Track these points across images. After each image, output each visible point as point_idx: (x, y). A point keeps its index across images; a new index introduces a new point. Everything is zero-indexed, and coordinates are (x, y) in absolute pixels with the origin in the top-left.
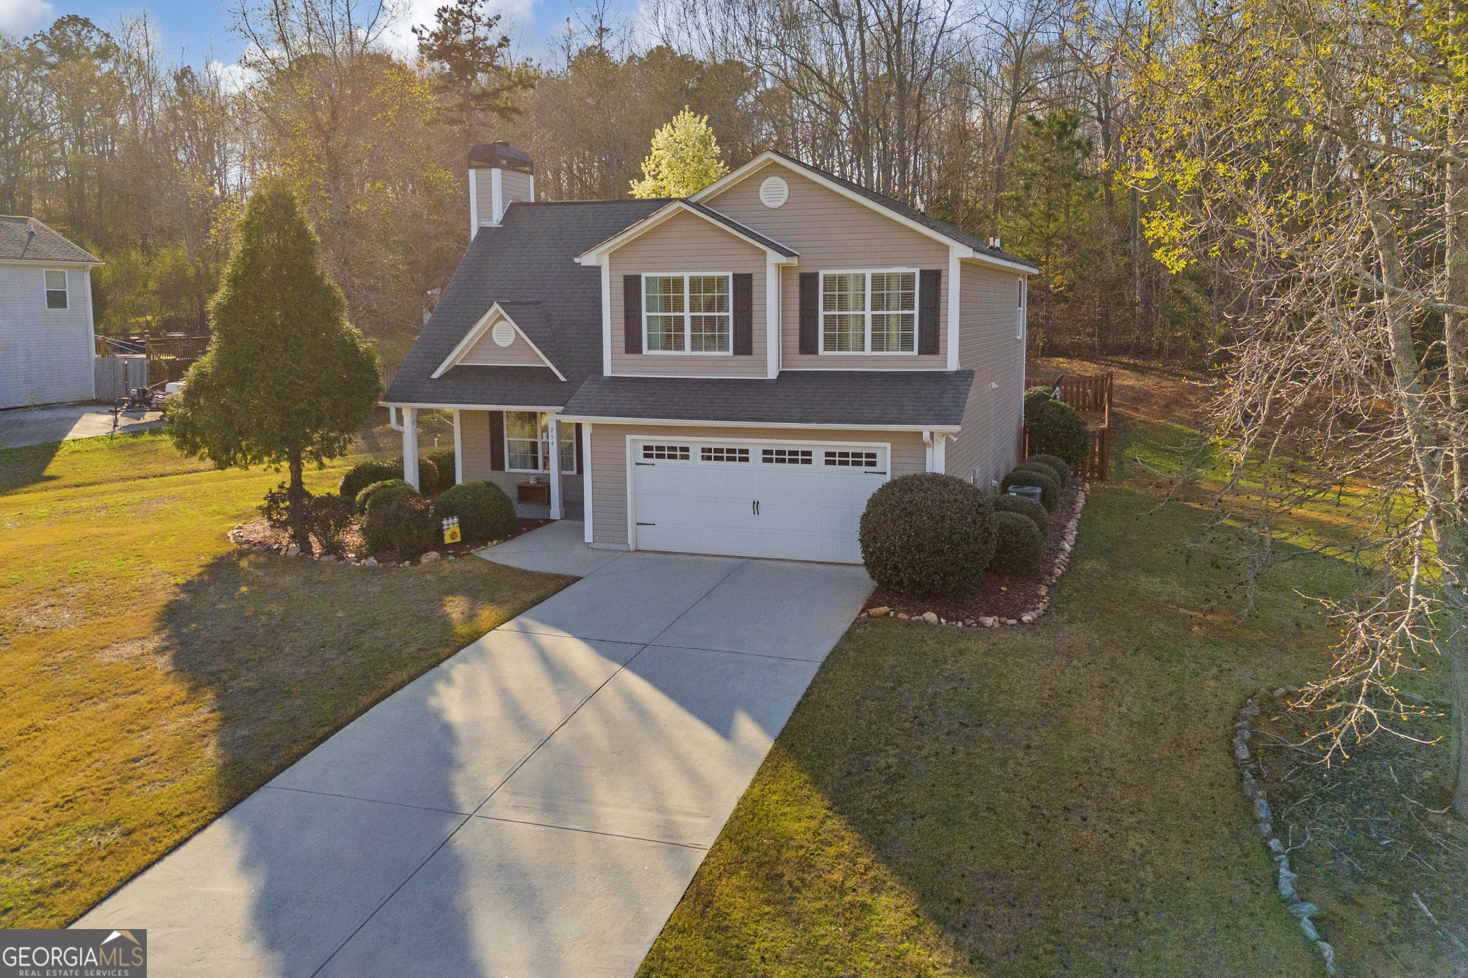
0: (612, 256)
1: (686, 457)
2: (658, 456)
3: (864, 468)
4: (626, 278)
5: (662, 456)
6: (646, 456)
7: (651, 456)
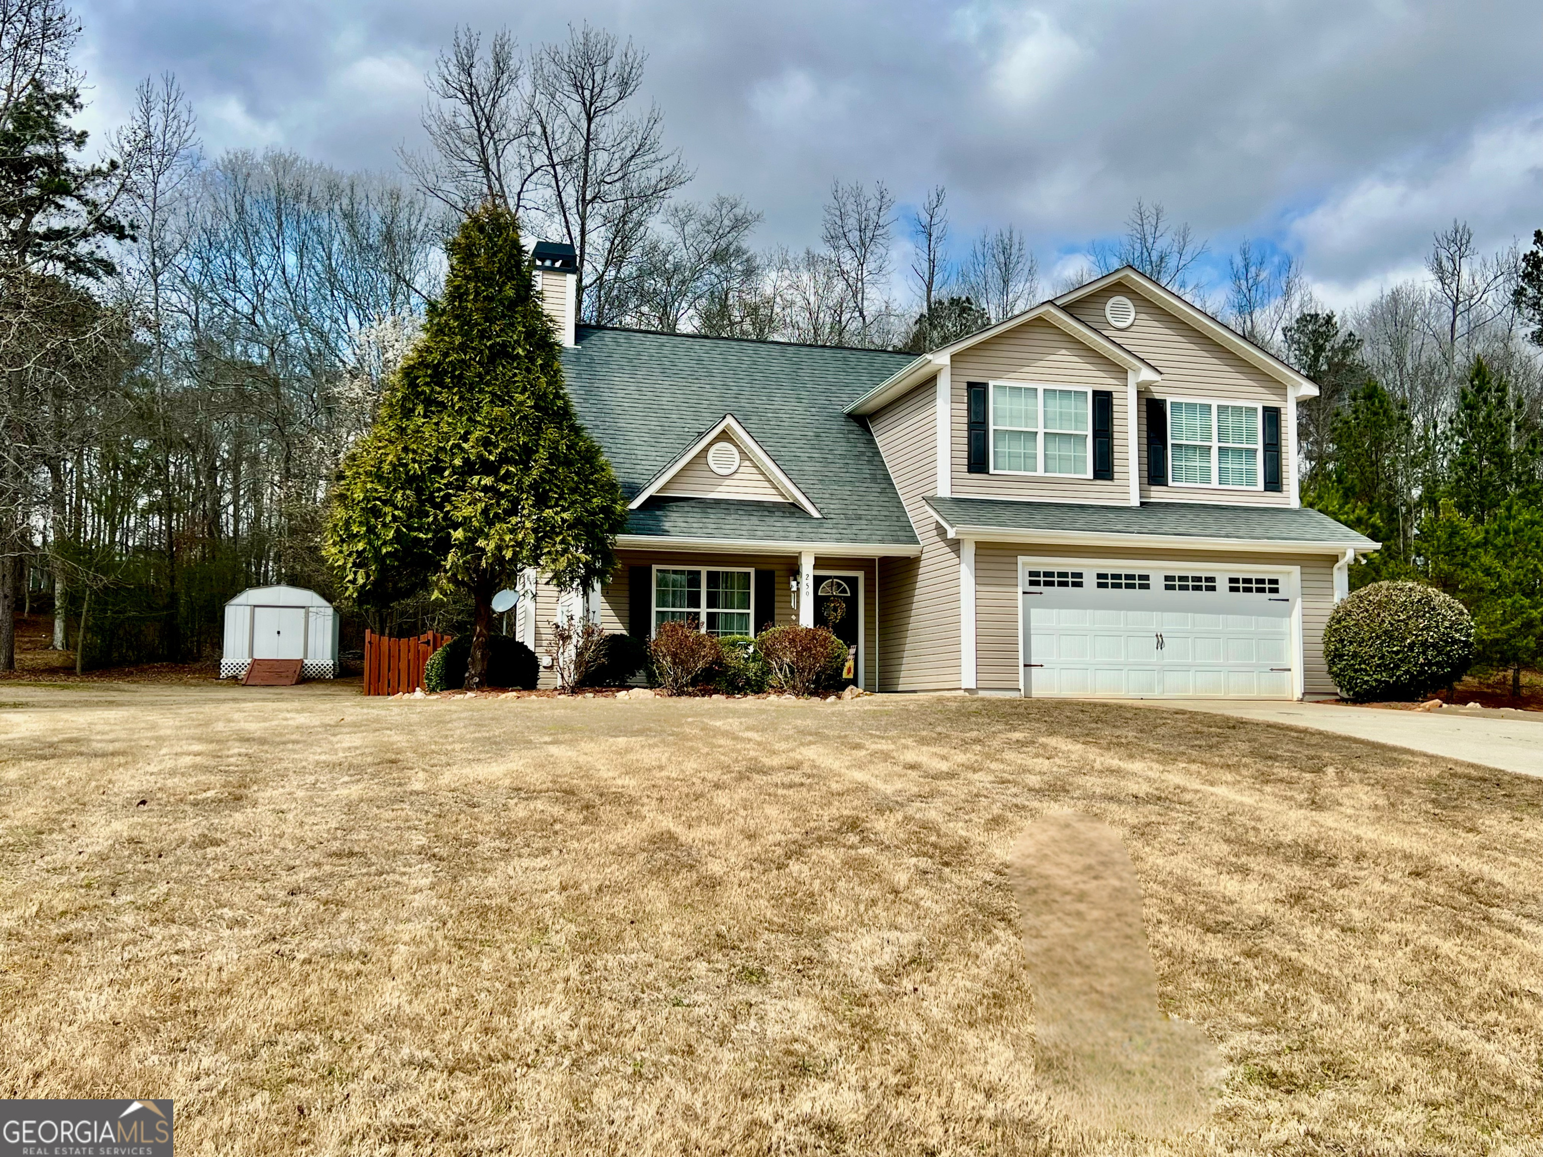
0: (953, 357)
1: (1079, 585)
2: (1047, 584)
3: (1267, 595)
4: (970, 385)
5: (1051, 584)
6: (1032, 583)
7: (1037, 583)
